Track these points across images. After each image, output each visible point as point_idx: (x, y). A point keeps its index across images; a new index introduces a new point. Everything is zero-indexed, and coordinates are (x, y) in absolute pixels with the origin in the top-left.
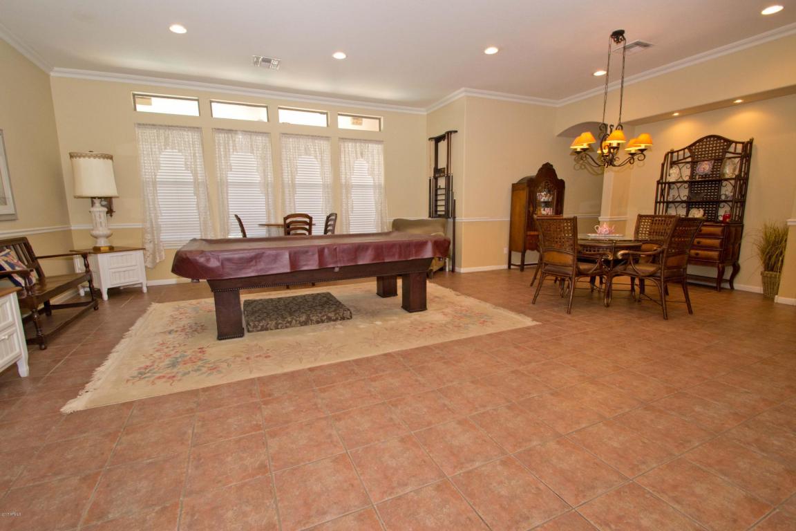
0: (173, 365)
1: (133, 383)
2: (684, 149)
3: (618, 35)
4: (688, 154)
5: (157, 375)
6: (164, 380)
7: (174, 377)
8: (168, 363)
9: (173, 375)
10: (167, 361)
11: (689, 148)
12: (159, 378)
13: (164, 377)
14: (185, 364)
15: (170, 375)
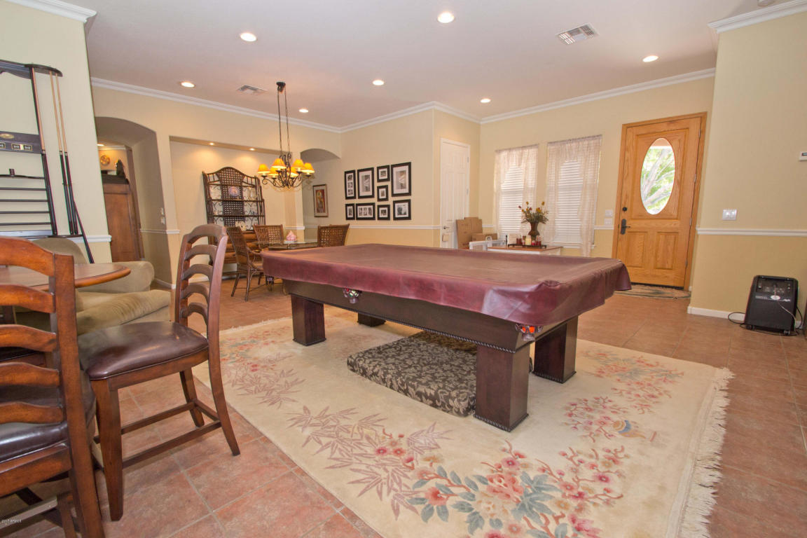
0: (636, 372)
1: (676, 370)
2: (213, 174)
3: (281, 86)
4: (216, 179)
5: (653, 369)
6: (648, 362)
7: (638, 361)
8: (641, 376)
9: (638, 364)
10: (641, 378)
11: (216, 173)
12: (651, 366)
13: (648, 365)
14: (624, 368)
15: (642, 364)
